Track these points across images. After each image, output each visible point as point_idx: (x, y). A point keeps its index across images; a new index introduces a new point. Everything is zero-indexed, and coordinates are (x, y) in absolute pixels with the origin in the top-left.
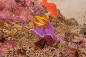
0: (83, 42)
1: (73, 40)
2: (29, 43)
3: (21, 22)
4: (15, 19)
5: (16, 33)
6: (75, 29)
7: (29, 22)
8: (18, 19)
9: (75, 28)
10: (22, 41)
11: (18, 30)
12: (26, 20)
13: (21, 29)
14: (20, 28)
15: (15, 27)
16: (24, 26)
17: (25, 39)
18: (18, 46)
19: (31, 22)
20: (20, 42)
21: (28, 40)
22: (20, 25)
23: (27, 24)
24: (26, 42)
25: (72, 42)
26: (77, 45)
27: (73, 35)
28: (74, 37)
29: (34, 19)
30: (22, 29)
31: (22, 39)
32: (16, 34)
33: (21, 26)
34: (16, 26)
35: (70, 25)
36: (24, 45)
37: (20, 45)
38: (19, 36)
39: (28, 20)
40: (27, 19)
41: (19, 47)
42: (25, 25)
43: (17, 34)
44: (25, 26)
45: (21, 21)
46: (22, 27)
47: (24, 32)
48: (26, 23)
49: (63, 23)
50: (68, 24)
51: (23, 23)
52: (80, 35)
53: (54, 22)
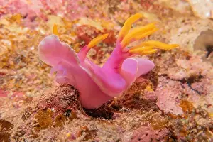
0: (201, 77)
1: (171, 73)
2: (42, 82)
3: (25, 17)
4: (6, 8)
5: (9, 51)
6: (182, 33)
7: (50, 17)
8: (14, 8)
9: (180, 30)
10: (23, 78)
11: (13, 43)
12: (42, 11)
13: (23, 38)
14: (20, 34)
15: (7, 34)
16: (33, 27)
17: (33, 71)
18: (12, 93)
19: (56, 15)
20: (16, 80)
21: (42, 71)
22: (23, 26)
23: (42, 22)
24: (36, 79)
25: (168, 78)
26: (183, 87)
27: (173, 56)
28: (174, 61)
29: (64, 5)
30: (28, 37)
31: (23, 69)
32: (6, 55)
33: (26, 29)
34: (9, 28)
35: (170, 19)
36: (30, 88)
37: (18, 89)
38: (16, 63)
39: (48, 8)
40: (42, 7)
41: (14, 96)
42: (37, 25)
43: (9, 54)
44: (37, 29)
45: (24, 14)
46: (28, 32)
47: (33, 48)
48: (40, 20)
49: (149, 12)
50: (164, 15)
51: (33, 20)
52: (194, 54)
53: (123, 11)
